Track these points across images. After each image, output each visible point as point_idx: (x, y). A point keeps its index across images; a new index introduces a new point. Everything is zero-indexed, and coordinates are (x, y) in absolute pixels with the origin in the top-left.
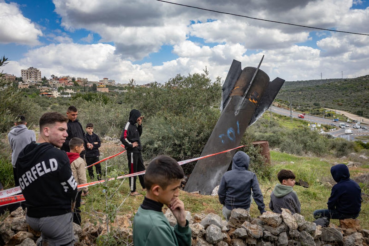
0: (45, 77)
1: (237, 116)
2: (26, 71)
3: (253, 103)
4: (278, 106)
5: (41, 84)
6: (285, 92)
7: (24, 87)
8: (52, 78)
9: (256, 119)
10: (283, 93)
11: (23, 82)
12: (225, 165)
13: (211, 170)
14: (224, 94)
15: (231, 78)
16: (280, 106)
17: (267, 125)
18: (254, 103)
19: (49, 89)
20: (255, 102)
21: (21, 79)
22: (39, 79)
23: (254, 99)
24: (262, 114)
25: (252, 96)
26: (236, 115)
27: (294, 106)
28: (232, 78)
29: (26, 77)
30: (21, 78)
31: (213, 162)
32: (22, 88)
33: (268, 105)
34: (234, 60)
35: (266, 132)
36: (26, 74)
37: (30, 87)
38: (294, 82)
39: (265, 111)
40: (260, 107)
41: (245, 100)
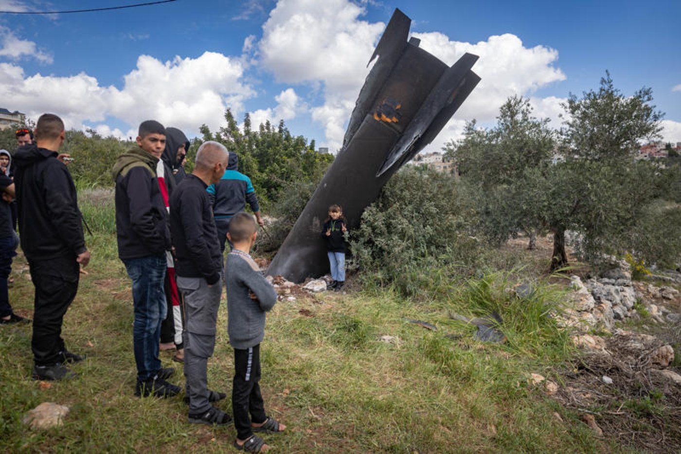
1: (346, 152)
9: (394, 159)
18: (387, 123)
20: (389, 120)
23: (384, 113)
25: (381, 107)
33: (424, 125)
39: (415, 138)
40: (410, 131)
41: (366, 119)
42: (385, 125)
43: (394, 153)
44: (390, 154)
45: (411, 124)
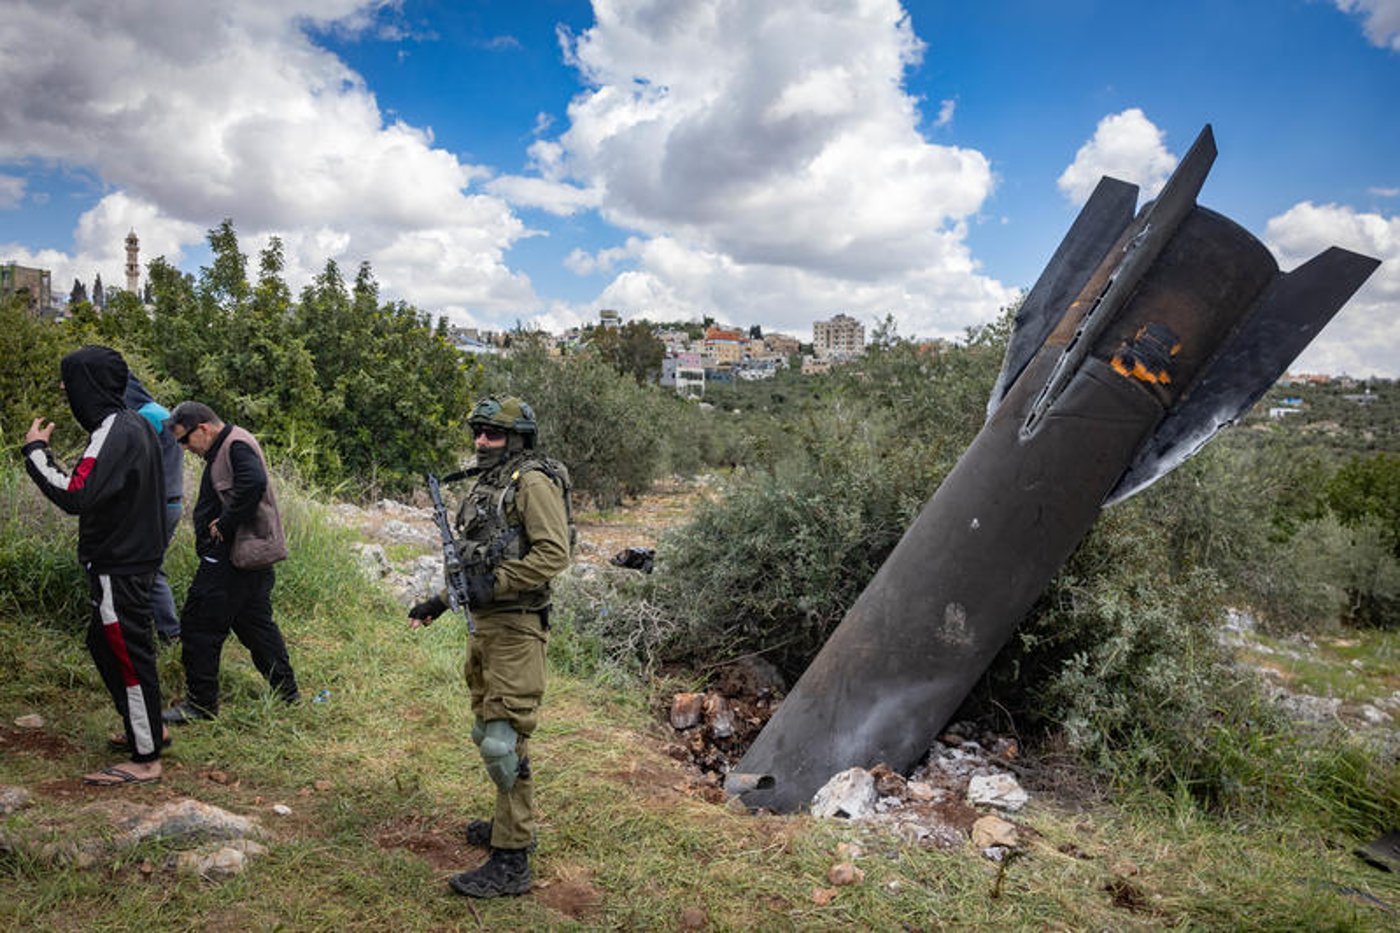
1: (1029, 443)
2: (825, 328)
3: (1133, 381)
7: (817, 371)
9: (1156, 470)
11: (815, 357)
12: (930, 678)
13: (848, 690)
14: (1018, 342)
15: (1070, 263)
18: (1147, 384)
20: (1151, 378)
21: (809, 349)
22: (859, 350)
23: (1143, 361)
24: (1197, 443)
25: (1131, 344)
26: (1023, 438)
28: (1076, 266)
29: (824, 342)
30: (812, 345)
31: (864, 654)
32: (811, 372)
33: (1244, 399)
34: (1104, 177)
36: (824, 336)
37: (831, 370)
39: (1220, 427)
40: (1195, 406)
41: (1086, 367)
42: (1141, 387)
43: (1152, 455)
44: (1139, 457)
45: (1192, 389)
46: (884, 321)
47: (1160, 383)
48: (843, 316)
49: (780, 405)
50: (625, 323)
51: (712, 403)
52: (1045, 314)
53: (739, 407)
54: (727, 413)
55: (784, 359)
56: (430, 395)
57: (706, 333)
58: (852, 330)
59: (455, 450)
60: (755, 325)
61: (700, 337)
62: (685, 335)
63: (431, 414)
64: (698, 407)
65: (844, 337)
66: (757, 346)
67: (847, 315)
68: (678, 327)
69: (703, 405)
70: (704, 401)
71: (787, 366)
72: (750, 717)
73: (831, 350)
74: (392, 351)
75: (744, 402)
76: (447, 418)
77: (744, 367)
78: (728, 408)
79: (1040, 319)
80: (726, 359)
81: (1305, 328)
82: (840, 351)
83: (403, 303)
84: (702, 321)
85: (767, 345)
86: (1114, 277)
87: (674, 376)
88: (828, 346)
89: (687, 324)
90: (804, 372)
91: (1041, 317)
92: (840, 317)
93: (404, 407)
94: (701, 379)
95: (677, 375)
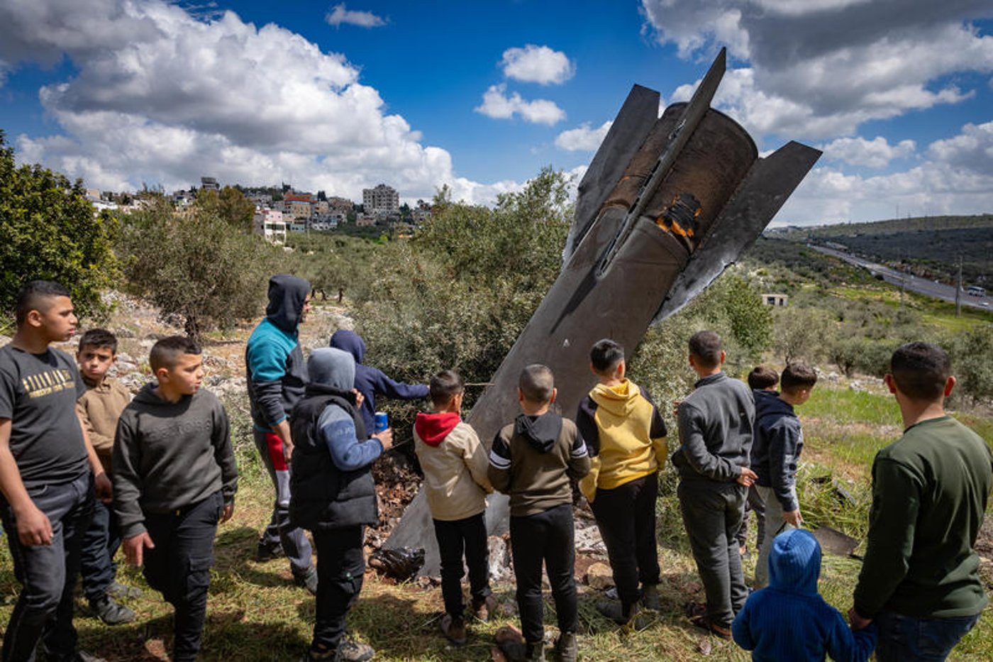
0: (406, 205)
1: (601, 282)
2: (372, 194)
3: (671, 235)
4: (925, 276)
5: (397, 218)
6: (946, 241)
7: (367, 224)
8: (418, 206)
9: (685, 299)
10: (941, 244)
11: (365, 214)
14: (582, 205)
15: (616, 148)
16: (930, 276)
17: (888, 320)
18: (679, 237)
19: (411, 229)
20: (683, 233)
21: (361, 209)
22: (395, 209)
24: (711, 279)
25: (670, 208)
26: (597, 278)
27: (969, 275)
28: (620, 150)
29: (371, 204)
30: (362, 206)
32: (362, 225)
33: (740, 247)
34: (636, 85)
35: (884, 337)
36: (371, 199)
37: (377, 224)
38: (974, 216)
39: (726, 267)
40: (708, 252)
41: (639, 225)
42: (675, 239)
43: (681, 288)
44: (673, 289)
45: (706, 240)
46: (441, 190)
47: (688, 236)
48: (384, 185)
49: (343, 248)
50: (222, 187)
51: (293, 247)
52: (599, 185)
53: (312, 250)
54: (304, 254)
55: (343, 216)
56: (71, 244)
57: (285, 196)
58: (389, 196)
59: (97, 288)
60: (321, 190)
61: (281, 199)
62: (269, 198)
63: (72, 259)
64: (283, 251)
65: (384, 201)
66: (323, 206)
67: (386, 185)
68: (263, 191)
69: (286, 249)
70: (287, 246)
71: (345, 220)
72: (392, 499)
73: (376, 210)
74: (33, 207)
75: (316, 246)
76: (88, 262)
77: (315, 221)
78: (305, 250)
79: (596, 188)
80: (302, 215)
81: (777, 197)
82: (380, 211)
83: (38, 166)
84: (281, 187)
85: (330, 206)
86: (662, 158)
87: (263, 227)
88: (374, 207)
89: (271, 190)
90: (357, 224)
91: (597, 187)
92: (382, 186)
93: (47, 254)
94: (283, 229)
95: (265, 227)
